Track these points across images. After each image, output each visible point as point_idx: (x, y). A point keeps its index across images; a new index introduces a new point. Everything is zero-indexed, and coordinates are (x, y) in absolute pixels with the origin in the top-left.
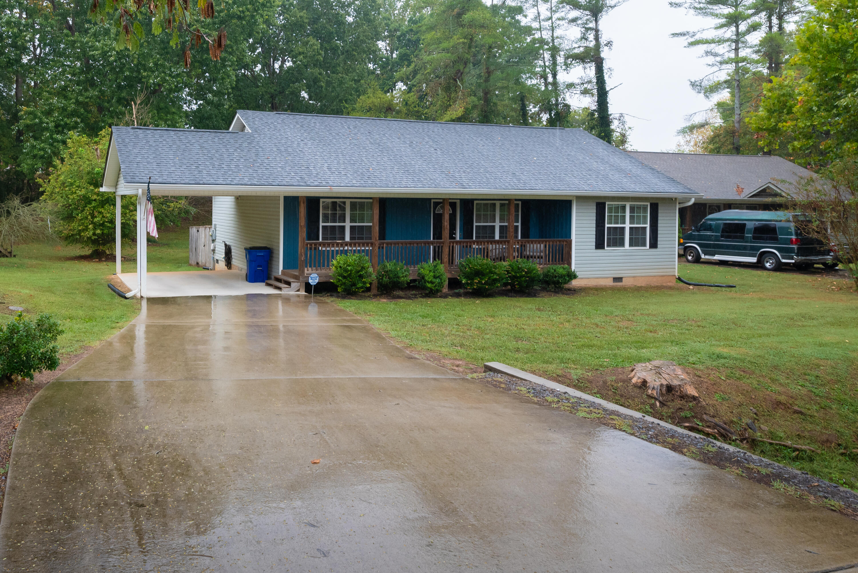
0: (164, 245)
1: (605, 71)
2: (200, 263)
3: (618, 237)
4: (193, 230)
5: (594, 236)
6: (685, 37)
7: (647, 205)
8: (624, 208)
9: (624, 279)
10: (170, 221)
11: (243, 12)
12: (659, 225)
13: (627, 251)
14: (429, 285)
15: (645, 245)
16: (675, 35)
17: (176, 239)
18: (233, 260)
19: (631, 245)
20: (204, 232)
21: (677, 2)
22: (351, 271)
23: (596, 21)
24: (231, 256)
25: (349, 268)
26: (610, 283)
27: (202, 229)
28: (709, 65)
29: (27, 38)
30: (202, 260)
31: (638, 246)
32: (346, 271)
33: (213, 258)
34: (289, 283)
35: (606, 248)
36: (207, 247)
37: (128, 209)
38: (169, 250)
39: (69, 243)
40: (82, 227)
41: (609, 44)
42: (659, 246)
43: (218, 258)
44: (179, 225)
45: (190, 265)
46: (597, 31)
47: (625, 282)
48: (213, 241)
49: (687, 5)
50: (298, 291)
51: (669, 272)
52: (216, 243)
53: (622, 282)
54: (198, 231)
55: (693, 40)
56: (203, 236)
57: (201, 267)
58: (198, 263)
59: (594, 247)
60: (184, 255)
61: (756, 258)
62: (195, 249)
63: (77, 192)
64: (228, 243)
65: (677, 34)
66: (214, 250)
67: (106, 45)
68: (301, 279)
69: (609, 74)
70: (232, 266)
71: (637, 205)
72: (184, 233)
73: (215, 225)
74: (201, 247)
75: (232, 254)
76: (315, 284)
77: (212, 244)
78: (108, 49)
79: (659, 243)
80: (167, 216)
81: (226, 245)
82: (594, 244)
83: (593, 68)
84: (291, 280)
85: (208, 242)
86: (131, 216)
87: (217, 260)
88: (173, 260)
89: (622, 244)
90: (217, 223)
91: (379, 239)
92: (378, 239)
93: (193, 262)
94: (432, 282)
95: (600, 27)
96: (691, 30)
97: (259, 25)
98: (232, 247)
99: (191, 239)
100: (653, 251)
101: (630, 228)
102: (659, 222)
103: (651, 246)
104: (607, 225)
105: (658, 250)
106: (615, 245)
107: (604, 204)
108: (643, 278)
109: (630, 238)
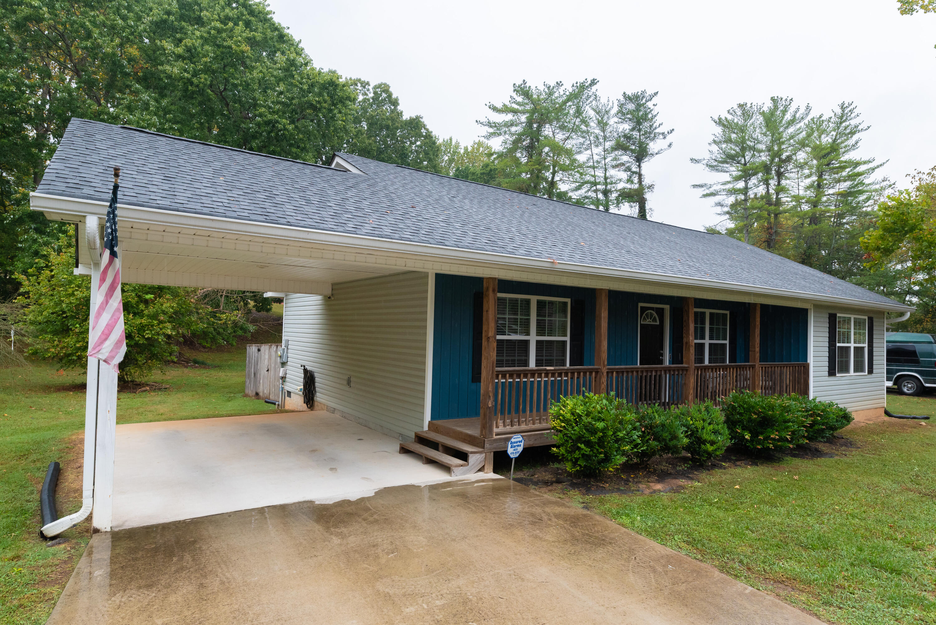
0: (215, 367)
1: (647, 211)
2: (261, 394)
3: (845, 359)
4: (252, 349)
5: (827, 359)
6: (703, 189)
7: (866, 319)
8: (849, 322)
10: (223, 339)
11: (319, 102)
12: (874, 345)
13: (852, 378)
14: (710, 448)
15: (864, 370)
16: (695, 186)
17: (231, 360)
18: (318, 394)
19: (855, 371)
20: (267, 351)
21: (696, 159)
22: (603, 430)
23: (639, 166)
24: (315, 388)
25: (600, 425)
27: (265, 348)
28: (719, 214)
29: (30, 102)
30: (263, 389)
31: (859, 371)
32: (593, 431)
33: (283, 388)
34: (463, 456)
35: (837, 374)
36: (272, 372)
37: (156, 319)
38: (220, 374)
39: (62, 367)
40: (81, 343)
41: (651, 187)
42: (874, 371)
43: (290, 389)
44: (235, 344)
45: (246, 396)
46: (640, 176)
48: (283, 364)
49: (705, 162)
50: (481, 470)
51: (881, 403)
52: (287, 367)
54: (259, 350)
55: (708, 192)
56: (267, 357)
57: (263, 399)
58: (257, 394)
59: (828, 373)
60: (240, 380)
61: (892, 382)
62: (255, 374)
63: (76, 293)
64: (309, 368)
65: (696, 185)
66: (283, 378)
67: (143, 120)
68: (487, 445)
69: (650, 213)
70: (316, 404)
71: (859, 318)
72: (240, 353)
73: (288, 341)
74: (263, 372)
75: (317, 384)
76: (517, 455)
77: (282, 369)
78: (146, 125)
79: (874, 366)
80: (219, 333)
81: (306, 371)
82: (828, 369)
83: (637, 207)
84: (466, 448)
85: (273, 365)
86: (161, 329)
87: (289, 393)
88: (223, 387)
89: (849, 369)
90: (289, 338)
91: (609, 364)
92: (606, 363)
93: (250, 391)
94: (712, 443)
95: (643, 172)
96: (709, 182)
97: (337, 120)
98: (316, 375)
99: (249, 361)
100: (870, 378)
101: (854, 348)
102: (874, 341)
103: (869, 371)
104: (837, 344)
105: (873, 375)
106: (842, 370)
107: (836, 316)
108: (863, 412)
109: (853, 362)
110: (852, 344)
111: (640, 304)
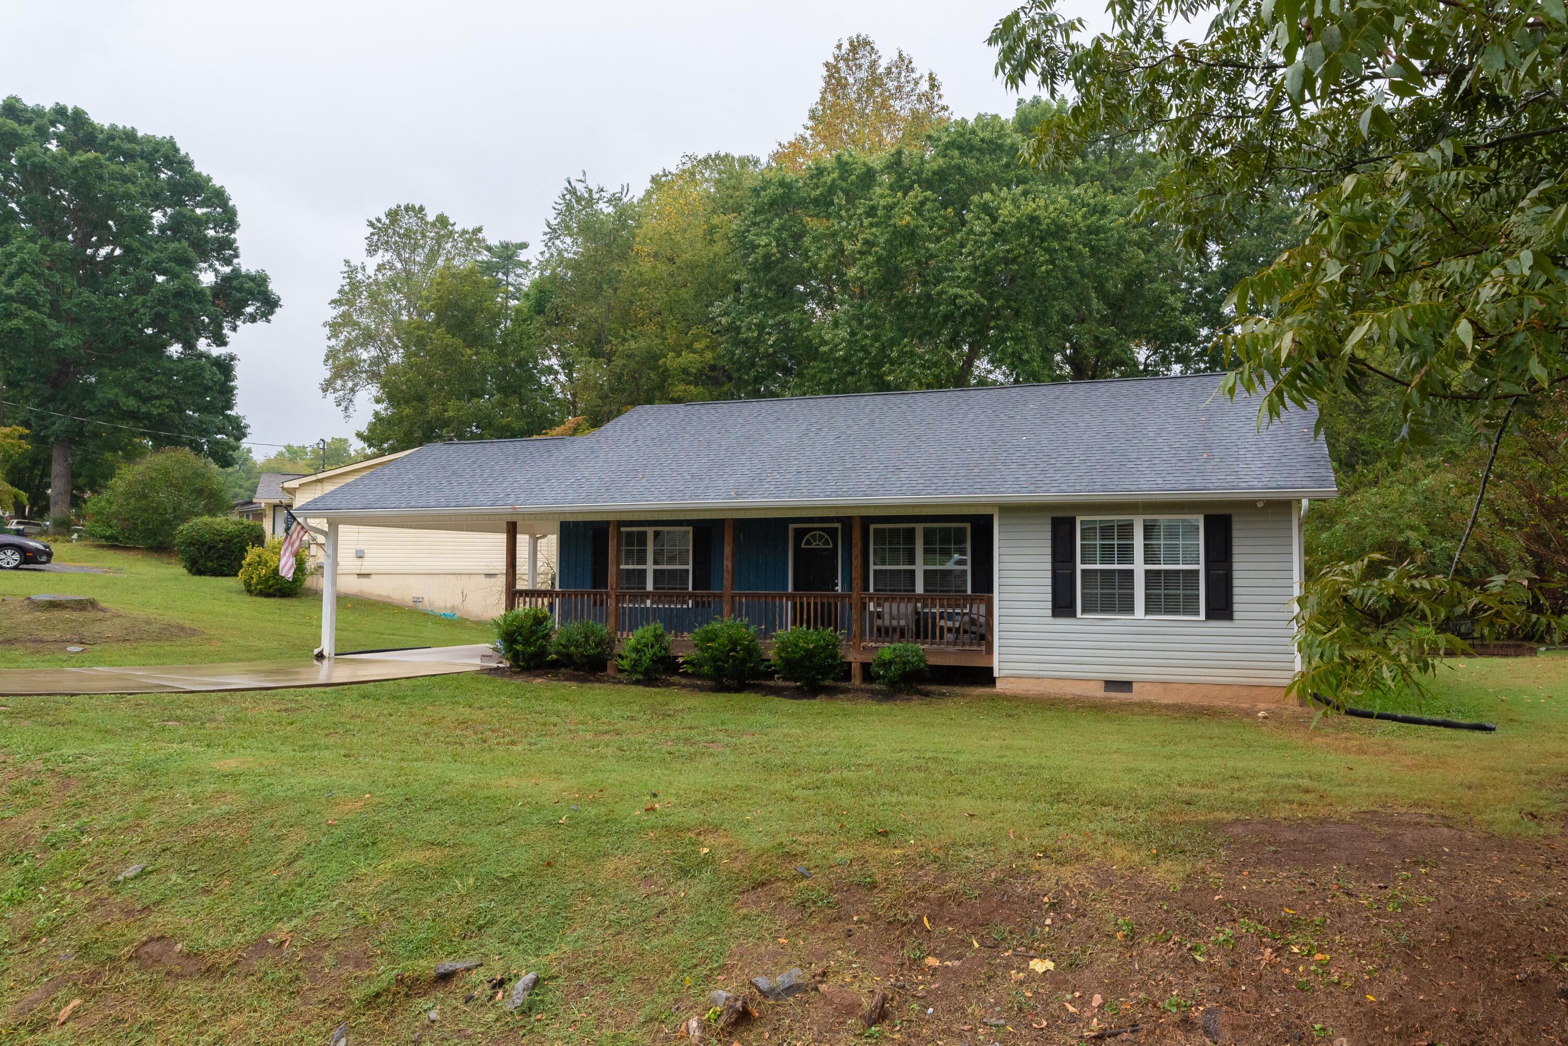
3: (1117, 591)
5: (1048, 590)
9: (1135, 686)
12: (1236, 566)
13: (1141, 623)
15: (1196, 612)
19: (1147, 611)
26: (1098, 692)
31: (1176, 612)
42: (1236, 615)
47: (1135, 696)
53: (1130, 692)
59: (1050, 612)
79: (1236, 607)
100: (1219, 627)
101: (1147, 572)
102: (1235, 558)
103: (1212, 614)
104: (1079, 567)
105: (1236, 623)
106: (1108, 608)
107: (1072, 521)
108: (1193, 687)
109: (1147, 596)
110: (1139, 567)
111: (792, 526)
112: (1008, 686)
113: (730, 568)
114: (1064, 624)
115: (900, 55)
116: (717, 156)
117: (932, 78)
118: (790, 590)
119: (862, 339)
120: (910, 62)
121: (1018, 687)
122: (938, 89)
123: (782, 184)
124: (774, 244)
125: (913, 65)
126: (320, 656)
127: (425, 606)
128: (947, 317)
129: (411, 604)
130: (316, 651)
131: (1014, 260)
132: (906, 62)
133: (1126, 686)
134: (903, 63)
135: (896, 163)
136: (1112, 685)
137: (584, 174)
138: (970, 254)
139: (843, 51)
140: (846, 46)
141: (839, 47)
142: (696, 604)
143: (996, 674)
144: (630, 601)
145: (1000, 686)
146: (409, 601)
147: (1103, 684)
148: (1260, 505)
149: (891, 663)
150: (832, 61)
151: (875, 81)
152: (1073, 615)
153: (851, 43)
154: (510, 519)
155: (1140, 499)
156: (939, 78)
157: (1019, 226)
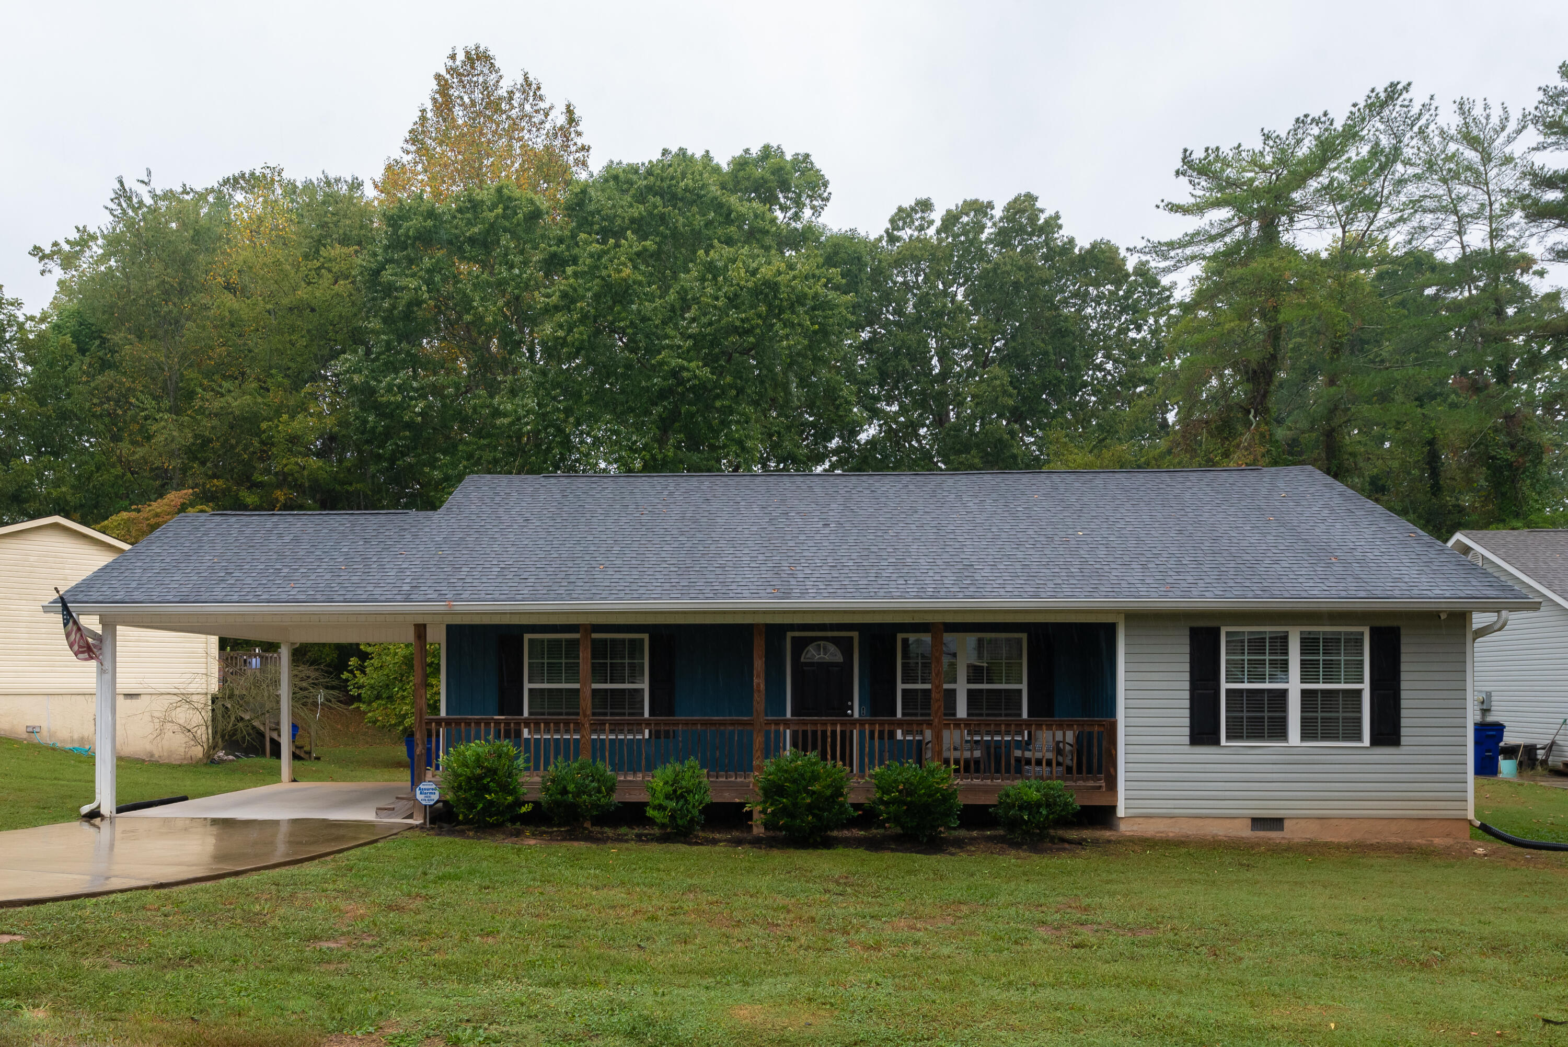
7: (1362, 634)
8: (1281, 643)
9: (1287, 824)
12: (1403, 685)
13: (1295, 751)
15: (1359, 738)
19: (1305, 736)
26: (1244, 831)
31: (1336, 738)
35: (1223, 741)
42: (1403, 740)
47: (1292, 833)
50: (410, 816)
51: (1448, 810)
53: (1282, 830)
59: (1187, 740)
71: (1324, 633)
79: (1403, 731)
82: (1187, 731)
89: (1279, 731)
100: (1385, 753)
101: (1304, 692)
102: (1403, 676)
103: (1377, 741)
104: (1224, 686)
105: (1402, 749)
106: (1256, 734)
107: (1216, 632)
108: (1353, 822)
109: (1303, 719)
110: (1294, 685)
111: (790, 635)
112: (1135, 828)
113: (762, 687)
114: (1205, 753)
115: (526, 79)
116: (252, 174)
117: (569, 111)
118: (789, 715)
119: (554, 412)
120: (539, 88)
121: (1150, 829)
122: (577, 124)
123: (431, 214)
124: (424, 288)
125: (542, 92)
126: (94, 815)
127: (44, 738)
128: (663, 394)
129: (25, 736)
130: (86, 809)
131: (748, 332)
132: (534, 86)
133: (1276, 823)
134: (530, 88)
135: (578, 204)
136: (1259, 823)
137: (149, 173)
138: (694, 320)
139: (458, 63)
140: (461, 57)
141: (453, 57)
142: (656, 735)
143: (1121, 812)
144: (612, 731)
145: (1125, 828)
146: (21, 732)
147: (1249, 821)
148: (1443, 617)
149: (1038, 805)
150: (443, 72)
151: (494, 105)
152: (1217, 742)
153: (468, 53)
154: (420, 620)
155: (1324, 608)
156: (578, 113)
157: (756, 292)
